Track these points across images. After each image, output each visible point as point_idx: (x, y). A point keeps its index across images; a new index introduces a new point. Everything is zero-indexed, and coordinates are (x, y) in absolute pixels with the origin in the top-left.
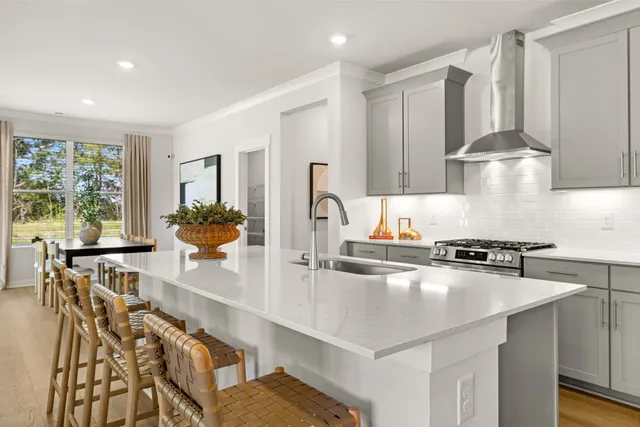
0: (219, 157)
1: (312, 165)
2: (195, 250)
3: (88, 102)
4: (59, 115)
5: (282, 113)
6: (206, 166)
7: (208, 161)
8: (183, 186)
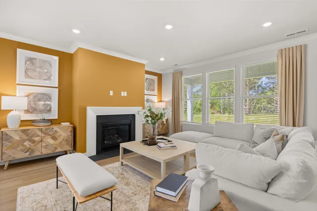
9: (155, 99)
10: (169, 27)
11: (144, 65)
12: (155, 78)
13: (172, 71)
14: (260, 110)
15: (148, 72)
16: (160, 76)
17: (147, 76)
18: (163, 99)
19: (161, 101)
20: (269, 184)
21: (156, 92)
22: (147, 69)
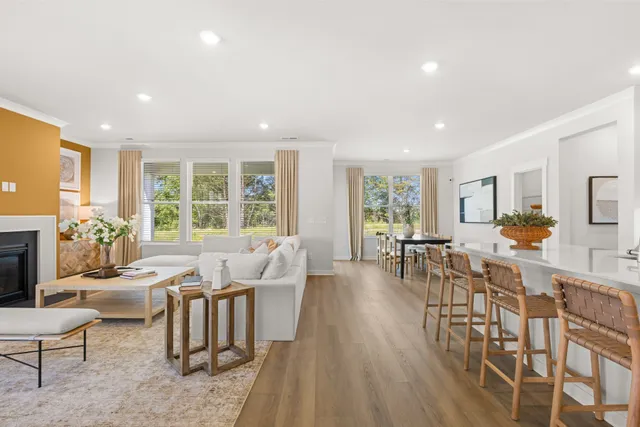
0: (495, 178)
1: (591, 179)
2: (514, 242)
3: (406, 151)
4: (387, 161)
5: (561, 140)
6: (483, 185)
7: (485, 182)
8: (462, 200)
9: (76, 199)
10: (144, 97)
11: (59, 129)
12: (77, 156)
13: (118, 146)
14: (259, 220)
15: (65, 144)
16: (86, 153)
17: (64, 152)
18: (91, 201)
19: (88, 204)
20: (262, 273)
21: (77, 184)
22: (63, 137)
